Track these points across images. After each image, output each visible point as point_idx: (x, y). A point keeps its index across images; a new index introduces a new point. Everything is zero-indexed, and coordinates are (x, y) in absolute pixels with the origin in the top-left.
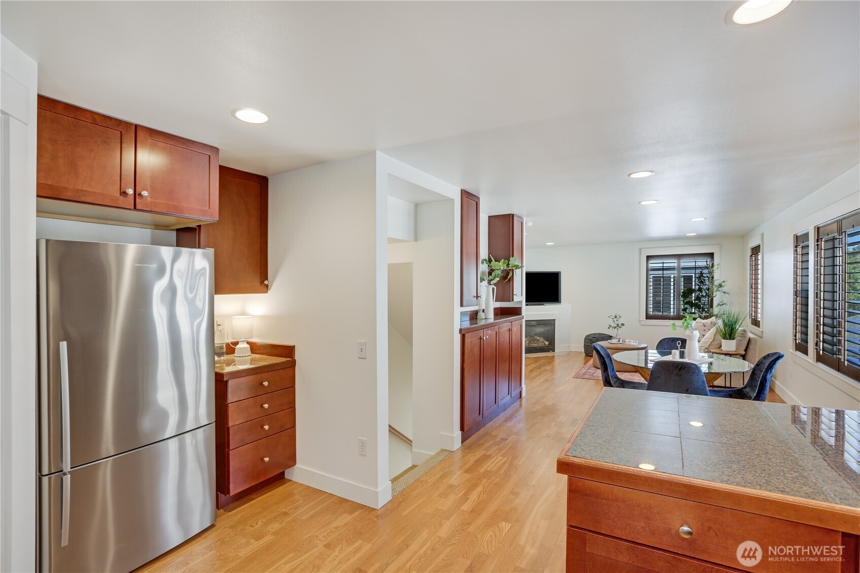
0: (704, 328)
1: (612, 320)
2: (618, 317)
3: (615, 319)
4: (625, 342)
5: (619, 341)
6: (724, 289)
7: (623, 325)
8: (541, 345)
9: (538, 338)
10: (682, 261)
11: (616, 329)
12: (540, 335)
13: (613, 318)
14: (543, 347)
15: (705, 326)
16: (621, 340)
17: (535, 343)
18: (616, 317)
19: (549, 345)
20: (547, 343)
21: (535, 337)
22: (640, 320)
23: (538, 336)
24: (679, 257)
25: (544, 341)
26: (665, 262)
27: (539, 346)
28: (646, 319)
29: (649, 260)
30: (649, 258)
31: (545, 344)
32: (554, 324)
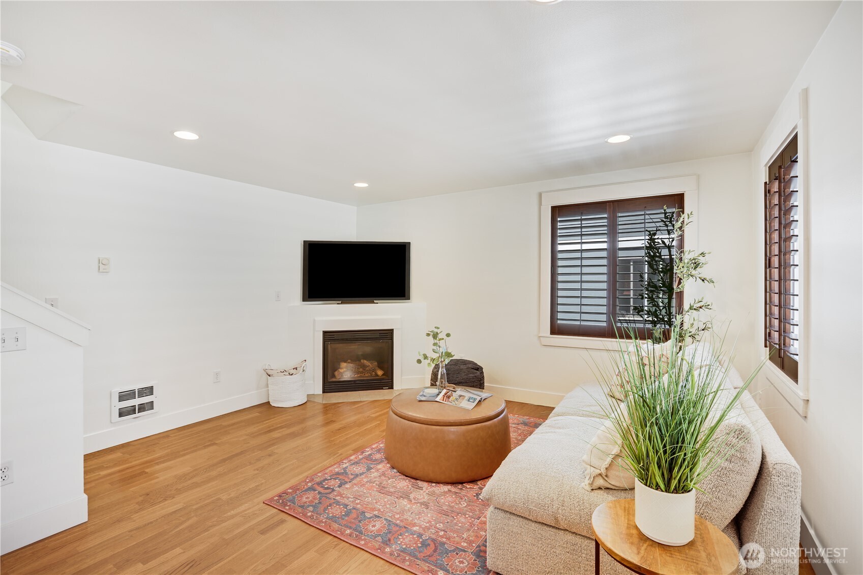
4: (449, 397)
5: (439, 394)
8: (367, 376)
10: (619, 215)
14: (368, 380)
16: (444, 392)
19: (384, 377)
20: (380, 373)
21: (362, 361)
22: (541, 335)
23: (367, 360)
24: (613, 207)
25: (377, 368)
26: (583, 218)
27: (362, 379)
28: (551, 334)
29: (557, 216)
30: (558, 211)
31: (377, 375)
32: (392, 339)
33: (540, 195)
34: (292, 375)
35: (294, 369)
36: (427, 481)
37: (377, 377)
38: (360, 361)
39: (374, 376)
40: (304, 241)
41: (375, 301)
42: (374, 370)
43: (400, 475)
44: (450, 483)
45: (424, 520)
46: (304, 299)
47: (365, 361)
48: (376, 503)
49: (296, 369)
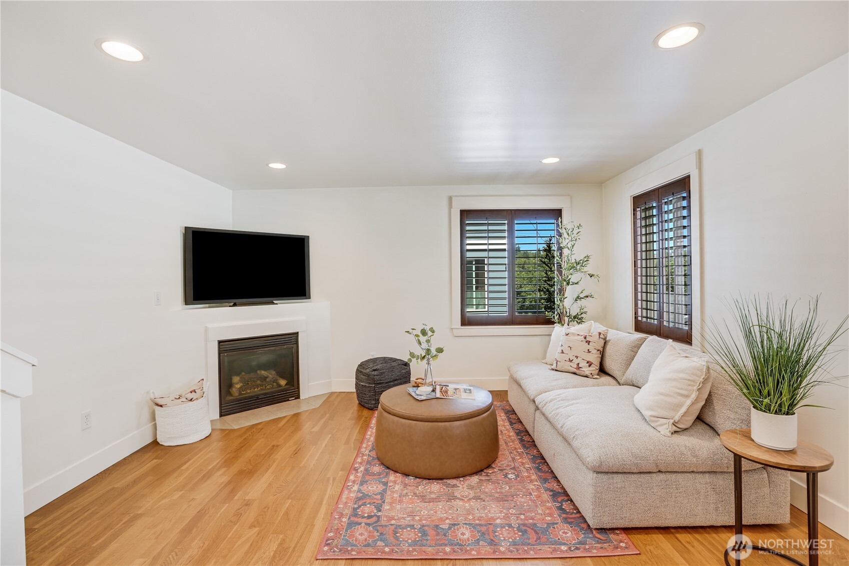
0: (586, 346)
1: (413, 340)
2: (430, 333)
3: (423, 339)
4: (446, 392)
5: (434, 391)
6: (589, 268)
7: (440, 350)
8: (269, 388)
9: (264, 373)
10: (516, 222)
11: (425, 361)
12: (265, 366)
13: (417, 336)
14: (272, 393)
15: (589, 342)
16: (438, 388)
17: (257, 386)
18: (424, 332)
19: (287, 386)
20: (283, 382)
21: (258, 372)
22: (453, 327)
23: (265, 370)
24: (512, 215)
25: (278, 378)
26: (489, 222)
27: (265, 392)
28: (461, 326)
29: (465, 219)
30: (465, 214)
31: (280, 386)
32: (297, 343)
33: (450, 198)
34: (191, 400)
35: (191, 392)
36: (454, 478)
37: (280, 388)
38: (256, 372)
39: (277, 387)
40: (185, 227)
41: (275, 302)
42: (275, 381)
43: (422, 480)
44: (474, 474)
45: (495, 511)
46: (187, 302)
47: (263, 372)
48: (436, 512)
49: (195, 392)
